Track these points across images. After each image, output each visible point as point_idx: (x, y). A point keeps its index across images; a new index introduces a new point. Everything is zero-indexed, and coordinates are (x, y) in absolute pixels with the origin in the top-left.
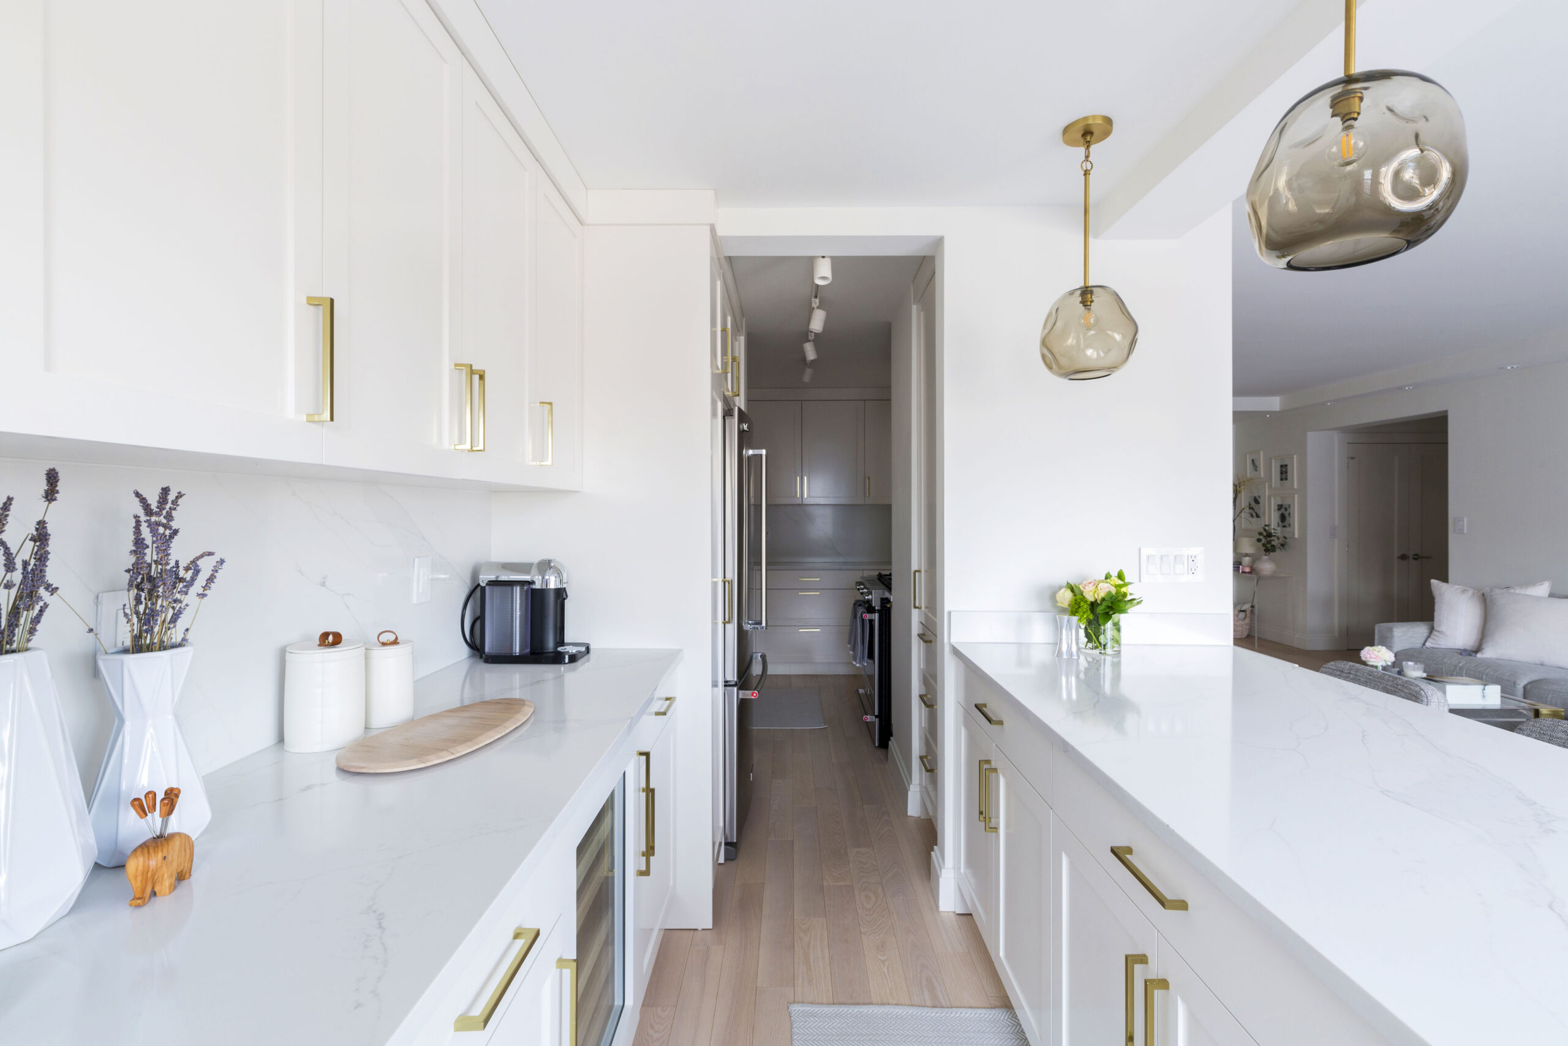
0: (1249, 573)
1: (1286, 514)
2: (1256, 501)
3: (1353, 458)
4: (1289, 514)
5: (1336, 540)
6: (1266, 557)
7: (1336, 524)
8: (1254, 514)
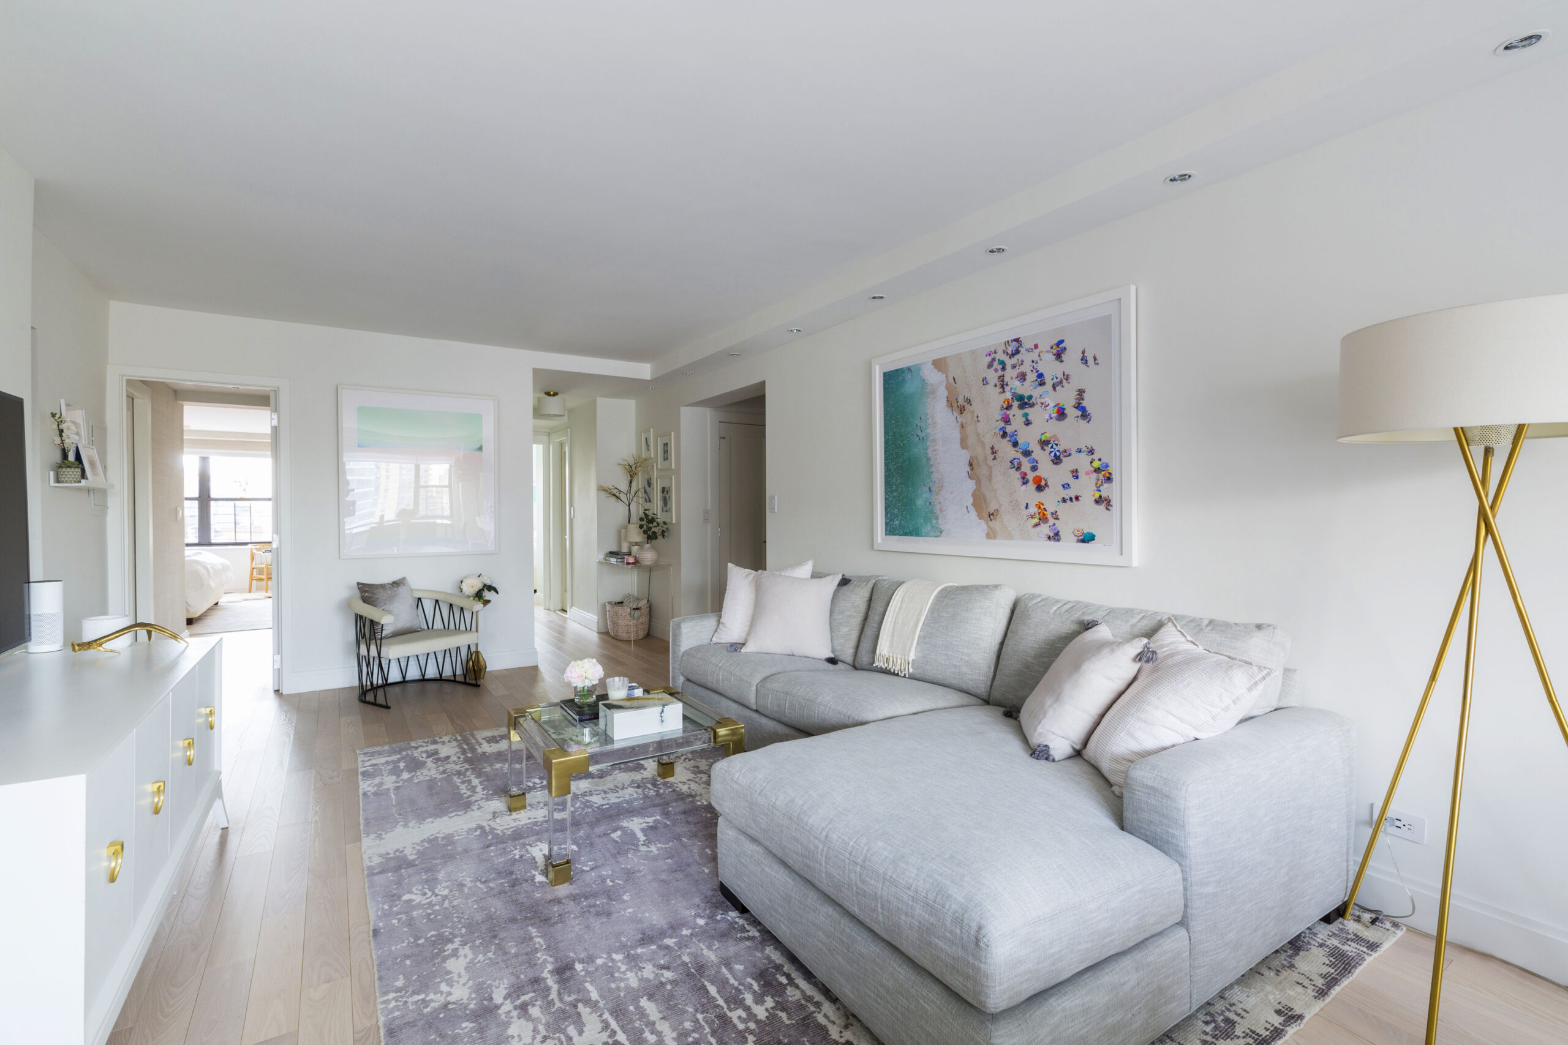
0: (633, 563)
1: (667, 496)
2: (649, 484)
3: (724, 438)
4: (669, 497)
5: (709, 524)
6: (648, 545)
7: (709, 508)
8: (648, 500)
